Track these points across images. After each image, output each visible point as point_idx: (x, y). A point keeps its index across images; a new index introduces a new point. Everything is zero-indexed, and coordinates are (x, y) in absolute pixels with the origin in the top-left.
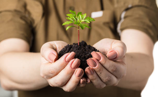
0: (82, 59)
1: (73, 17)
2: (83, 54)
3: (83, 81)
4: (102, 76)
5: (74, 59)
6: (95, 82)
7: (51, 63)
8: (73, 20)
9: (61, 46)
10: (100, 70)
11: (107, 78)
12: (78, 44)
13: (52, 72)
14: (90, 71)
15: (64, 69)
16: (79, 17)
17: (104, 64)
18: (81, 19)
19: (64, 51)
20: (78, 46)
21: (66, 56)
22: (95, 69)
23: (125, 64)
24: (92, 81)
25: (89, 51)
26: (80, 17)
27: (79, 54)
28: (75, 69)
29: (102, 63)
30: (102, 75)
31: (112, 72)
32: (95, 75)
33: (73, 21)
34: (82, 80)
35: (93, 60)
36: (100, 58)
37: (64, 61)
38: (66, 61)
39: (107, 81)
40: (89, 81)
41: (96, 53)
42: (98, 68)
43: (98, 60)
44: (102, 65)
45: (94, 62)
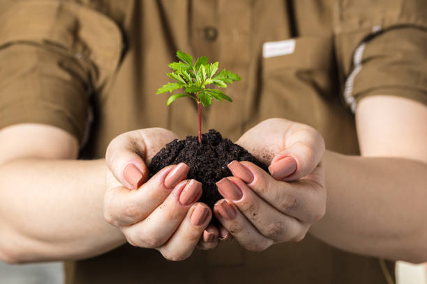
0: (207, 180)
1: (185, 72)
2: (210, 167)
3: (210, 236)
4: (260, 222)
5: (185, 182)
6: (240, 236)
7: (131, 190)
8: (185, 80)
9: (157, 143)
10: (252, 207)
11: (272, 226)
12: (200, 141)
13: (131, 212)
14: (226, 210)
15: (162, 206)
16: (199, 72)
17: (263, 190)
18: (205, 77)
19: (165, 157)
20: (198, 144)
21: (166, 175)
22: (238, 205)
23: (321, 186)
24: (233, 234)
25: (226, 157)
26: (202, 73)
27: (199, 167)
28: (189, 206)
29: (256, 188)
30: (258, 220)
31: (284, 209)
32: (239, 219)
33: (183, 81)
34: (206, 234)
35: (233, 183)
36: (252, 178)
37: (162, 186)
38: (164, 186)
39: (271, 232)
40: (225, 236)
41: (242, 165)
42: (245, 203)
43: (246, 183)
44: (257, 194)
45: (236, 188)
